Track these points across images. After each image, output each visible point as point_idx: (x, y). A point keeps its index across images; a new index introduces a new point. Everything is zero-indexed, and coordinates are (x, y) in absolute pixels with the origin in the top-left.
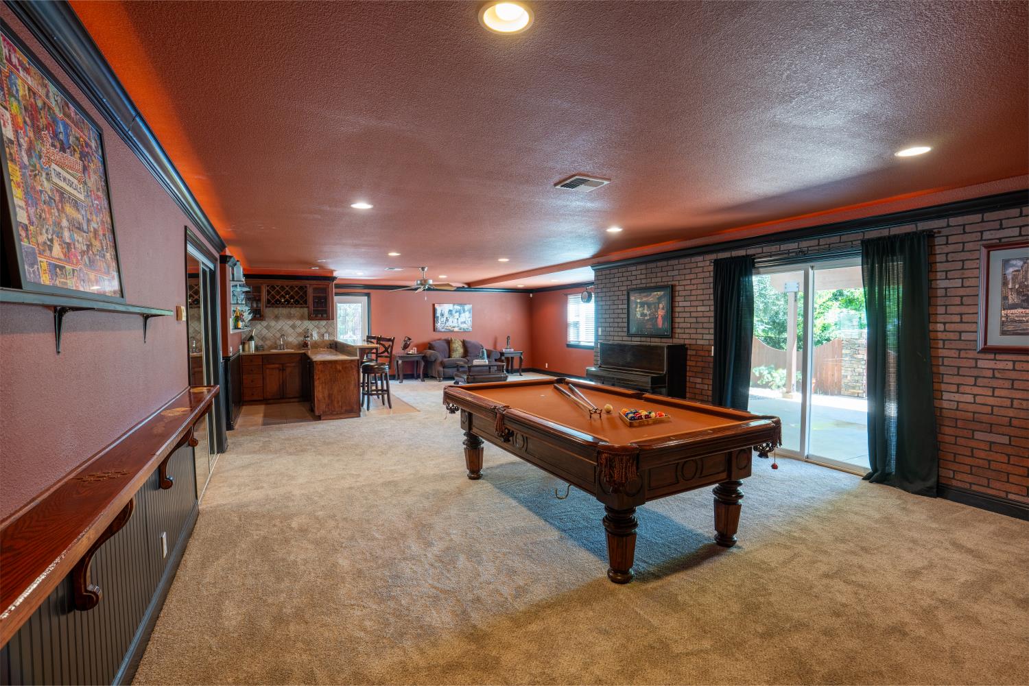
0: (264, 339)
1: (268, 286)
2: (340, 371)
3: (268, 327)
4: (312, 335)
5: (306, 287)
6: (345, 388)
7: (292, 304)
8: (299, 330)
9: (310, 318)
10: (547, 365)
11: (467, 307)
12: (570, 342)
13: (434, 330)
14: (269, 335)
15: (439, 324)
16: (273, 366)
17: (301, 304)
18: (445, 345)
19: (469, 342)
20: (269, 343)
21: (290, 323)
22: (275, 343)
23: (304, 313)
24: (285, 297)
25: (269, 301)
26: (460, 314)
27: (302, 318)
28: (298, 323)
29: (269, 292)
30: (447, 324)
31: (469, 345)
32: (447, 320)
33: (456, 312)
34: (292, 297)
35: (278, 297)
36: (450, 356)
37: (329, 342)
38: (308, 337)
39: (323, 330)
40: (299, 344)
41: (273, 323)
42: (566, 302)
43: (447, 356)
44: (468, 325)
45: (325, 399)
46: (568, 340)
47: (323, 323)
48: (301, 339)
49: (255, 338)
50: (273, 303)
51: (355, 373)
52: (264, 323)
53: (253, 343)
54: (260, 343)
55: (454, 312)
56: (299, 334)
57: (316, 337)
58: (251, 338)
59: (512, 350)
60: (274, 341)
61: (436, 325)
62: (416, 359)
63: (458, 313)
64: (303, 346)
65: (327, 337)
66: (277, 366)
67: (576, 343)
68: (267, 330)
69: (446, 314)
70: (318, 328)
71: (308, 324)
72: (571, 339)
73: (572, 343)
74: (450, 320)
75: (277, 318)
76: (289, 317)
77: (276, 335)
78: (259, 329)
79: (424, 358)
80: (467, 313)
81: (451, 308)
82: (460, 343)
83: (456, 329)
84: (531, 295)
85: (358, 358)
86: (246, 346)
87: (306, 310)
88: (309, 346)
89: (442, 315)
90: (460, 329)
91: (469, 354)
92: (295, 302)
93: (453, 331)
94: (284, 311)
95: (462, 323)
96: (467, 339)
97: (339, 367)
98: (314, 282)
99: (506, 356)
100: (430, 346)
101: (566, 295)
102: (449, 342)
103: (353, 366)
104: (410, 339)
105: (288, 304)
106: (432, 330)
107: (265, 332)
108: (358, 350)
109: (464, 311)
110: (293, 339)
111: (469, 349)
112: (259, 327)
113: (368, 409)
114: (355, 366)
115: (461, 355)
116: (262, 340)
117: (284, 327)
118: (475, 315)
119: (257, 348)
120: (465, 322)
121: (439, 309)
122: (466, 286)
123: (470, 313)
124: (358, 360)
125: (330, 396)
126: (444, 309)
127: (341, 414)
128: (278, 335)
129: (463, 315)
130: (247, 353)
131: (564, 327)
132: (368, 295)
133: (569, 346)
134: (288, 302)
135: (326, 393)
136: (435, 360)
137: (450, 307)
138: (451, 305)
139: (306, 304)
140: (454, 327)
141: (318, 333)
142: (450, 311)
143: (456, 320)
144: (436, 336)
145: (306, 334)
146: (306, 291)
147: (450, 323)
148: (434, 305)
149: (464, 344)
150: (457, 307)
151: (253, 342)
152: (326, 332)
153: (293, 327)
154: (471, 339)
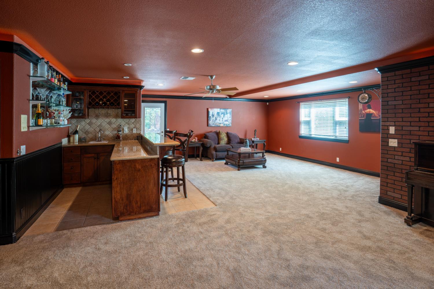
0: (87, 132)
1: (90, 91)
2: (139, 170)
3: (90, 124)
4: (123, 129)
5: (119, 92)
6: (144, 187)
7: (108, 105)
8: (114, 126)
9: (123, 117)
10: (281, 149)
11: (229, 111)
12: (301, 134)
13: (208, 126)
14: (91, 129)
15: (211, 121)
16: (89, 155)
17: (116, 106)
18: (215, 135)
19: (231, 134)
20: (90, 136)
21: (108, 120)
22: (95, 136)
23: (118, 113)
24: (103, 100)
25: (90, 104)
26: (224, 115)
27: (116, 117)
28: (113, 120)
29: (90, 96)
30: (216, 121)
31: (230, 136)
32: (216, 119)
33: (222, 114)
34: (108, 100)
35: (97, 100)
36: (218, 143)
37: (137, 135)
38: (120, 131)
39: (132, 126)
40: (113, 137)
41: (94, 121)
42: (298, 108)
43: (217, 143)
44: (229, 123)
45: (123, 200)
46: (300, 133)
47: (133, 120)
48: (116, 132)
49: (80, 132)
50: (93, 104)
51: (155, 171)
52: (88, 121)
53: (77, 137)
54: (83, 136)
55: (220, 114)
56: (114, 129)
57: (126, 131)
58: (76, 132)
59: (259, 139)
60: (94, 134)
61: (209, 122)
62: (197, 145)
63: (223, 115)
64: (116, 138)
65: (135, 131)
66: (93, 155)
67: (308, 135)
68: (90, 125)
69: (216, 115)
70: (129, 124)
71: (121, 121)
72: (302, 133)
73: (303, 135)
74: (218, 119)
75: (97, 117)
76: (107, 116)
77: (96, 129)
78: (82, 125)
79: (203, 145)
80: (229, 115)
81: (219, 112)
82: (225, 134)
83: (222, 125)
84: (268, 104)
85: (158, 156)
86: (72, 138)
87: (120, 110)
88: (121, 138)
89: (213, 116)
90: (224, 125)
91: (231, 142)
92: (110, 104)
93: (219, 127)
94: (103, 111)
95: (225, 121)
96: (229, 132)
97: (138, 166)
98: (126, 89)
99: (255, 143)
100: (205, 136)
101: (299, 103)
102: (218, 134)
103: (153, 165)
104: (192, 131)
105: (105, 106)
106: (206, 125)
107: (87, 127)
108: (158, 148)
109: (227, 114)
110: (109, 132)
111: (232, 139)
112: (83, 123)
113: (166, 200)
114: (155, 164)
115: (226, 142)
116: (85, 133)
117: (102, 123)
118: (234, 116)
119: (80, 140)
120: (227, 121)
121: (211, 112)
122: (228, 97)
123: (230, 114)
124: (158, 158)
125: (128, 196)
126: (213, 111)
127: (140, 213)
128: (98, 129)
129: (226, 116)
130: (72, 144)
131: (298, 124)
132: (165, 102)
133: (301, 137)
134: (105, 104)
135: (125, 193)
136: (210, 147)
137: (218, 110)
138: (219, 109)
139: (119, 106)
140: (220, 124)
141: (128, 128)
142: (218, 113)
143: (222, 119)
144: (208, 129)
145: (119, 129)
146: (119, 96)
147: (218, 121)
148: (208, 109)
149: (228, 134)
150: (223, 111)
151: (77, 135)
152: (134, 128)
153: (110, 123)
154: (232, 132)
